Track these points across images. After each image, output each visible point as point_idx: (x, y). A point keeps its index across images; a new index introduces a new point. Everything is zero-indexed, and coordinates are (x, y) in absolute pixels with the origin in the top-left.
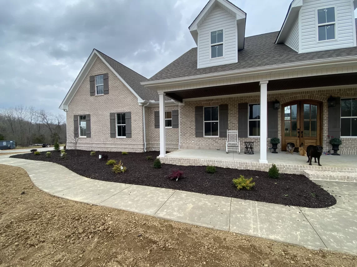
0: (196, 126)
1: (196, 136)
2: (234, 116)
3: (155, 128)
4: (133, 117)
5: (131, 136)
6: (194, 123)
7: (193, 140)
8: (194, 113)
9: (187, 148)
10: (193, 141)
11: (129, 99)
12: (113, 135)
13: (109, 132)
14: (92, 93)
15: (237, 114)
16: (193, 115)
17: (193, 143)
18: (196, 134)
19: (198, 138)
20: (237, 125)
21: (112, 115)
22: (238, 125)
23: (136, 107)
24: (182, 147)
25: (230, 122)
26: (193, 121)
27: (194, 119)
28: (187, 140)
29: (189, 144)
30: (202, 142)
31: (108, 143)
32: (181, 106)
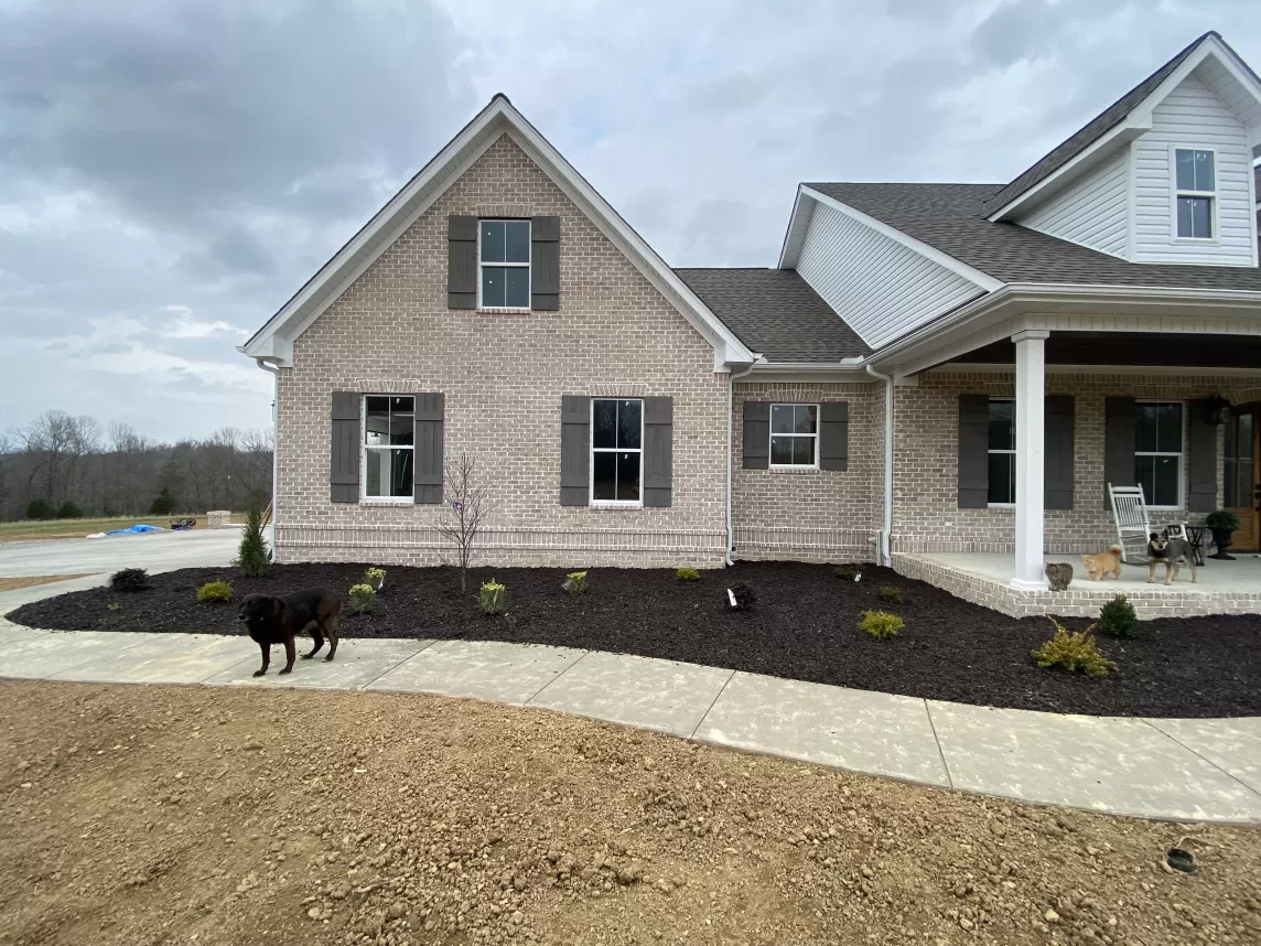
0: (959, 466)
1: (961, 506)
2: (1092, 438)
3: (744, 468)
4: (681, 420)
5: (670, 499)
6: (953, 456)
7: (949, 520)
8: (955, 418)
9: (925, 547)
10: (948, 524)
11: (665, 343)
12: (572, 495)
13: (555, 479)
14: (460, 297)
15: (1103, 431)
16: (951, 423)
17: (948, 528)
18: (959, 495)
19: (969, 511)
20: (1099, 468)
21: (571, 404)
22: (1103, 469)
23: (700, 378)
24: (901, 543)
25: (1079, 458)
26: (949, 446)
27: (953, 441)
28: (924, 519)
29: (934, 533)
30: (980, 525)
31: (548, 529)
32: (904, 387)
